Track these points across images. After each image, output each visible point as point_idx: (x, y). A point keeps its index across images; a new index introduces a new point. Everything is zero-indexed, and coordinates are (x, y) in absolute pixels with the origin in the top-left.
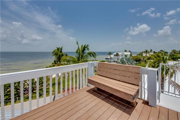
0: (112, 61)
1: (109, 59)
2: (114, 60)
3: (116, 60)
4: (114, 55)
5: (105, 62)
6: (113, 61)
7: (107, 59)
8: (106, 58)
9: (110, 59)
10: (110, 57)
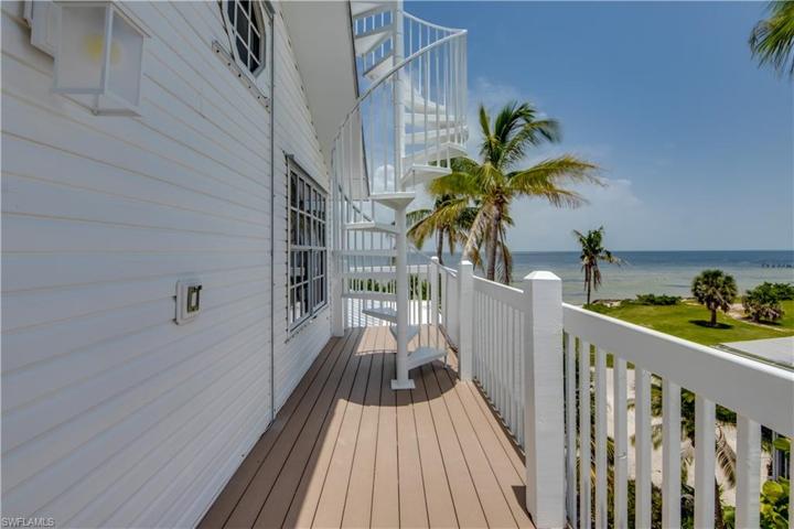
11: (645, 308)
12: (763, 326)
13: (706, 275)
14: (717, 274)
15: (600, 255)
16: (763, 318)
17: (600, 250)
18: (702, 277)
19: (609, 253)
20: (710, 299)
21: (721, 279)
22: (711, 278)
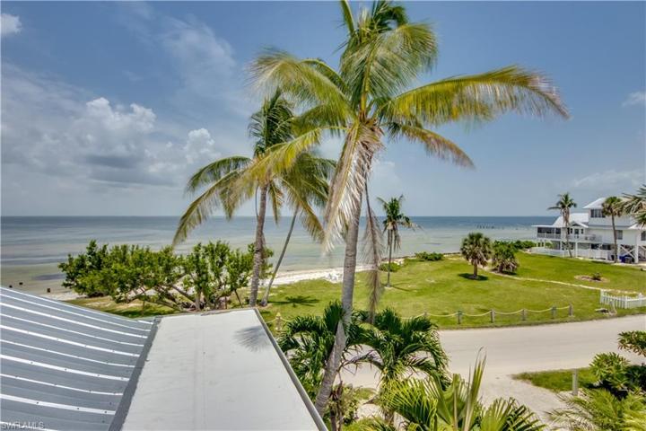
0: (576, 241)
1: (558, 231)
2: (593, 238)
3: (608, 237)
4: (593, 213)
5: (536, 250)
6: (581, 245)
7: (549, 231)
8: (540, 230)
9: (563, 233)
10: (566, 220)
11: (423, 264)
12: (506, 276)
13: (472, 237)
14: (479, 236)
15: (401, 220)
16: (505, 270)
17: (400, 216)
18: (468, 238)
19: (407, 219)
20: (475, 256)
21: (482, 240)
22: (475, 239)
